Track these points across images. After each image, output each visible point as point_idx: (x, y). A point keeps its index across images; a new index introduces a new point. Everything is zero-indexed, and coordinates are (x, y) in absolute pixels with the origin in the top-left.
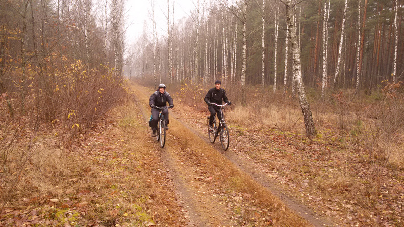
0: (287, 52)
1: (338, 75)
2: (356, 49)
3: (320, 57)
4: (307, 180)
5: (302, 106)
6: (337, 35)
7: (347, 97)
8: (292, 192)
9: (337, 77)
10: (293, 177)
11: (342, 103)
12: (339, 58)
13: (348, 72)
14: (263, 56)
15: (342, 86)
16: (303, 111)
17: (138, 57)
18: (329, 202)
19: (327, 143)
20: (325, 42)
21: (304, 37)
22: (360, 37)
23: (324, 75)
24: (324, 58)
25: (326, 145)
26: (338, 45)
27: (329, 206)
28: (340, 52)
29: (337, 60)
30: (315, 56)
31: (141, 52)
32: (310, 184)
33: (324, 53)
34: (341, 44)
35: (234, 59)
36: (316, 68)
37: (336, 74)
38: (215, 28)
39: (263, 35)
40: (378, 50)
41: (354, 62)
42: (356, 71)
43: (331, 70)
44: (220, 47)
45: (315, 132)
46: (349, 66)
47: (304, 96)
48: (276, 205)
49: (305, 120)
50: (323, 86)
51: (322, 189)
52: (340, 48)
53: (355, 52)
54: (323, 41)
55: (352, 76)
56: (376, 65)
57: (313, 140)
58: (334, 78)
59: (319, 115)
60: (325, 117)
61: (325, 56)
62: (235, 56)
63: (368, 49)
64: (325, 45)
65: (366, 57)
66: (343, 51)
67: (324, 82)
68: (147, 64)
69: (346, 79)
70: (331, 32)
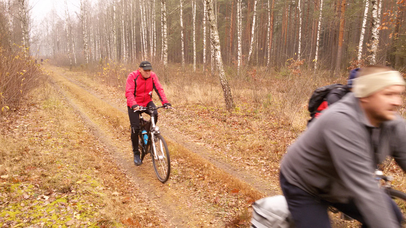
0: (205, 32)
1: (252, 54)
2: (267, 29)
3: (235, 36)
4: (229, 145)
5: (222, 83)
6: (250, 15)
7: (260, 74)
8: (218, 155)
9: (251, 56)
10: (218, 144)
11: (255, 80)
12: (252, 38)
13: (260, 51)
14: (182, 35)
15: (255, 65)
16: (223, 87)
17: (46, 35)
18: (248, 160)
19: (244, 114)
20: (240, 23)
21: (220, 16)
22: (269, 19)
23: (239, 54)
24: (239, 38)
25: (243, 116)
26: (251, 25)
27: (248, 163)
28: (253, 32)
29: (251, 40)
30: (230, 35)
31: (50, 29)
32: (232, 148)
33: (239, 33)
34: (254, 24)
35: (154, 38)
36: (232, 47)
37: (250, 53)
38: (131, 5)
39: (181, 14)
40: (285, 31)
41: (265, 41)
42: (267, 50)
43: (245, 50)
44: (138, 24)
45: (234, 106)
46: (261, 45)
47: (223, 73)
48: (206, 166)
49: (225, 95)
50: (239, 65)
51: (242, 151)
52: (253, 29)
53: (266, 32)
54: (237, 22)
55: (264, 54)
56: (284, 44)
57: (233, 112)
58: (248, 57)
59: (236, 91)
60: (242, 92)
61: (240, 36)
62: (154, 35)
63: (277, 29)
64: (240, 26)
65: (275, 36)
66: (255, 31)
67: (239, 61)
68: (58, 43)
69: (259, 58)
70: (245, 13)
